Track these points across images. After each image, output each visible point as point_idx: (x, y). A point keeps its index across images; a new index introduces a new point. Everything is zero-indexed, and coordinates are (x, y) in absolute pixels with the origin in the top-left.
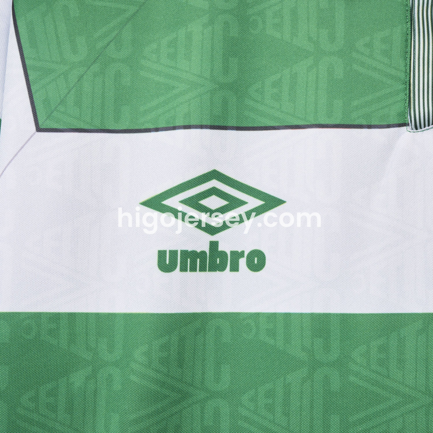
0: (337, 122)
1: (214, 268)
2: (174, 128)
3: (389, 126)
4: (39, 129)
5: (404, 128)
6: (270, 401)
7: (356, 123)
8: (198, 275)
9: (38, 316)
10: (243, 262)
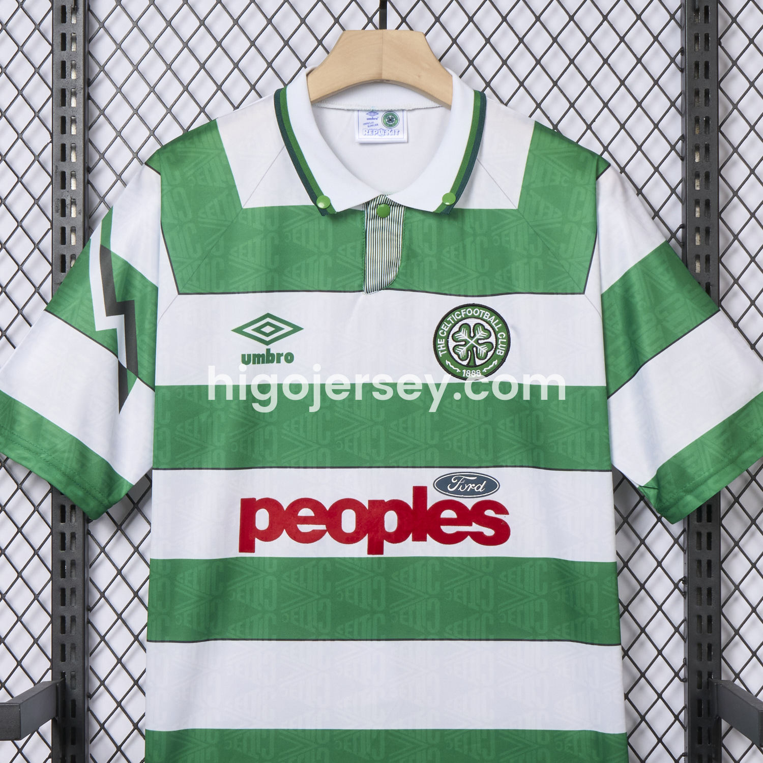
0: (329, 289)
1: (269, 362)
2: (248, 292)
3: (354, 292)
4: (179, 294)
5: (362, 292)
6: (297, 426)
7: (338, 290)
8: (261, 365)
9: (183, 387)
10: (282, 358)
